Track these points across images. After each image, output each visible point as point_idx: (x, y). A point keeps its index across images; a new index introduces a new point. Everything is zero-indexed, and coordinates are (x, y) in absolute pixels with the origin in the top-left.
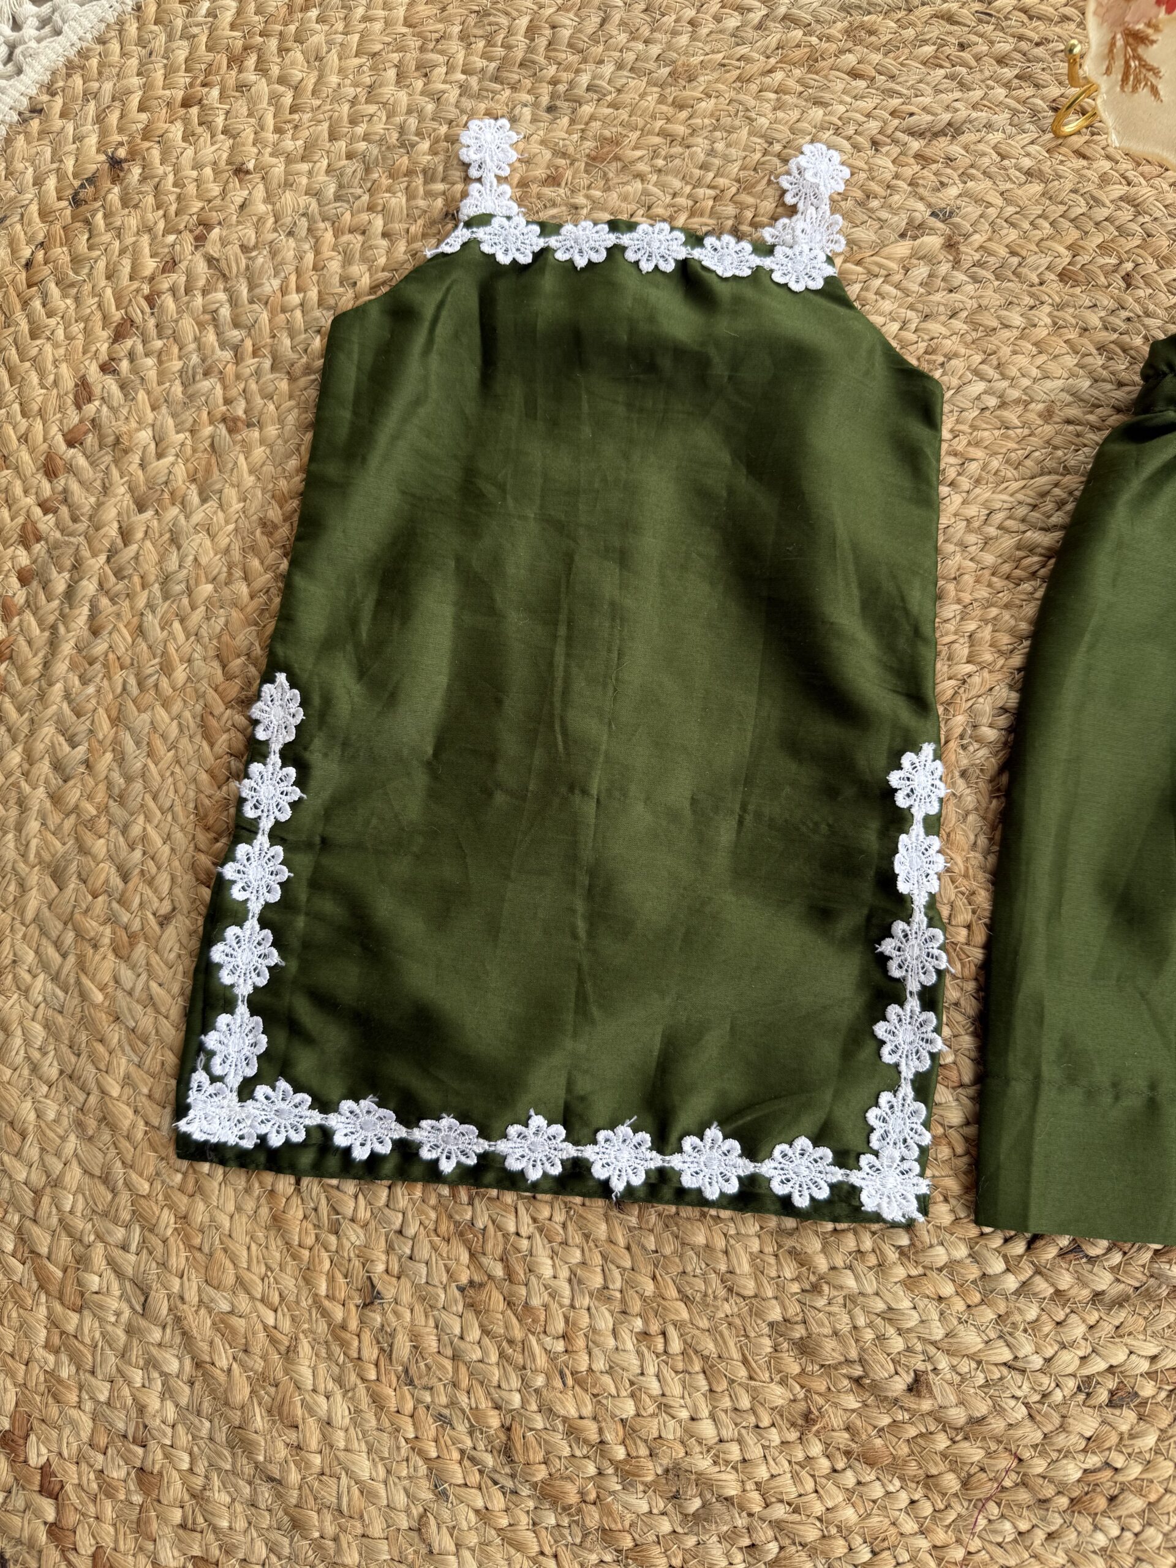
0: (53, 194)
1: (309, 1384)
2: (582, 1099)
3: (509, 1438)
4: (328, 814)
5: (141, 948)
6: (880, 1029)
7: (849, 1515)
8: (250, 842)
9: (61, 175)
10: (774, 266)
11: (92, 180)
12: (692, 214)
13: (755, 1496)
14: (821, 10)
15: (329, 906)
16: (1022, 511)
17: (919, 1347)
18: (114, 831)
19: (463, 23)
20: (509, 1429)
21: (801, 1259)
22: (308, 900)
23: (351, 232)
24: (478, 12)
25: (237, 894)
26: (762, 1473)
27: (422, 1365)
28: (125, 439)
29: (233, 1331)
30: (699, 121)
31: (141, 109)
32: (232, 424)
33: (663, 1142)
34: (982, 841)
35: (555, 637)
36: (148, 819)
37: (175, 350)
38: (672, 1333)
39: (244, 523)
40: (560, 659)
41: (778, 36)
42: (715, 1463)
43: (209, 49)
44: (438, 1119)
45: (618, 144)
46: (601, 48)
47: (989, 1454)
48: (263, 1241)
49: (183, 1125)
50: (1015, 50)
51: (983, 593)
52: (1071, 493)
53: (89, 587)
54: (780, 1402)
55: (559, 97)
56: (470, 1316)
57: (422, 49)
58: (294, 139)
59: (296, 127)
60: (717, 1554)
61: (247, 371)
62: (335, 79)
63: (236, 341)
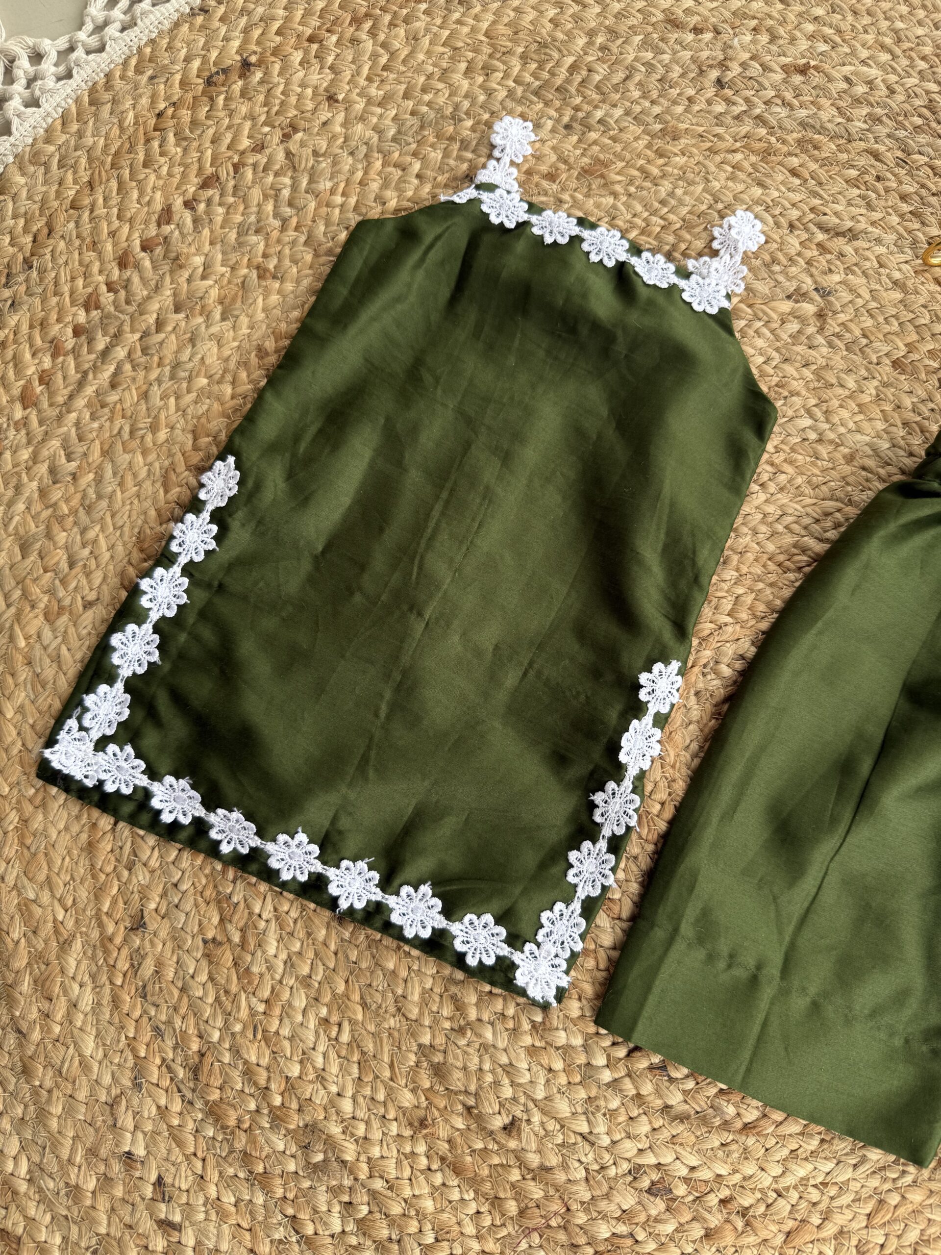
0: (195, 72)
1: (71, 972)
2: (340, 833)
3: (201, 1062)
4: (230, 567)
5: (65, 618)
6: (573, 856)
7: (428, 1205)
8: (167, 568)
9: (205, 60)
10: (686, 288)
11: (225, 71)
12: (643, 232)
13: (364, 1167)
14: (785, 120)
15: (207, 634)
16: (807, 521)
17: (522, 1100)
18: (76, 529)
19: (527, 47)
20: (203, 1055)
21: (459, 1006)
22: (194, 624)
23: (395, 166)
24: (540, 43)
25: (144, 602)
26: (376, 1152)
27: (157, 986)
28: (183, 260)
29: (31, 914)
30: (670, 169)
31: (278, 33)
32: (262, 273)
33: (387, 884)
34: (694, 746)
35: (437, 497)
36: (102, 530)
37: (242, 208)
38: (346, 1027)
39: (246, 345)
40: (436, 513)
41: (748, 128)
42: (344, 1132)
43: (340, 7)
44: (231, 811)
45: (606, 166)
46: (618, 96)
47: (546, 1197)
48: (75, 857)
49: (47, 753)
50: (916, 193)
51: (758, 570)
52: (847, 520)
53: (120, 353)
54: (407, 1104)
55: (576, 120)
56: (204, 963)
57: (491, 56)
58: (378, 88)
59: (382, 81)
60: (322, 1199)
61: (287, 239)
62: (422, 57)
63: (287, 215)
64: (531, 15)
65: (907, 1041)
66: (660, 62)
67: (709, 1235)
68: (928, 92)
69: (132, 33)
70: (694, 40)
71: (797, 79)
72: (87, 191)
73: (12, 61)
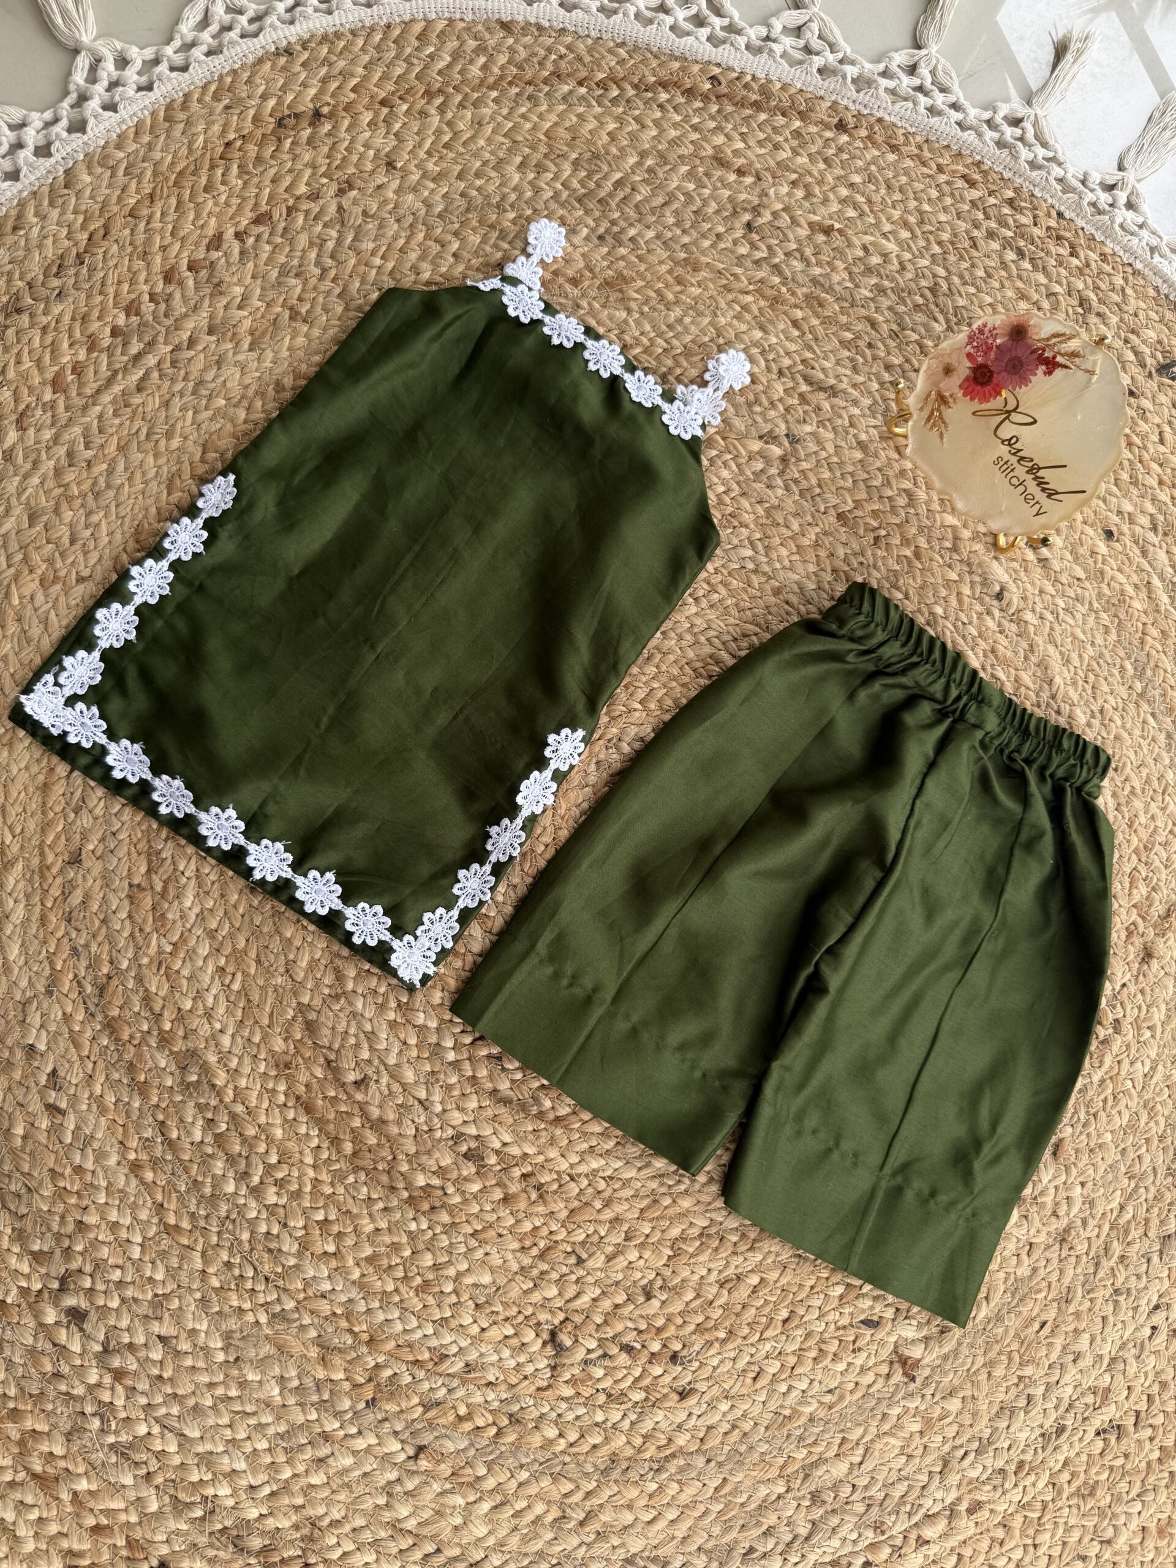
0: (269, 110)
1: (9, 889)
2: (266, 816)
3: (108, 983)
4: (212, 571)
5: (58, 587)
6: (462, 873)
7: (279, 1133)
8: (157, 560)
9: (280, 103)
10: (667, 411)
11: (297, 116)
12: (644, 352)
13: (230, 1093)
14: (799, 274)
15: (181, 625)
16: (726, 638)
17: (376, 1062)
18: (82, 511)
19: (581, 155)
20: (110, 978)
21: (340, 977)
22: (171, 615)
23: (435, 241)
24: (593, 153)
25: (132, 586)
26: (243, 1083)
27: (82, 914)
28: (224, 288)
31: (353, 90)
32: (294, 315)
33: (299, 866)
34: (585, 805)
35: (410, 549)
36: (106, 516)
37: (287, 249)
38: (239, 977)
39: (266, 377)
40: (405, 563)
41: (764, 274)
42: (219, 1062)
43: (417, 78)
44: (174, 778)
45: (627, 283)
46: (654, 219)
47: (378, 1145)
48: (30, 793)
49: (23, 698)
51: (675, 670)
52: (759, 642)
53: (151, 361)
54: (277, 1049)
55: (610, 234)
56: (126, 903)
57: (546, 156)
58: (435, 164)
59: (441, 158)
60: (190, 1113)
61: (323, 288)
62: (482, 142)
63: (327, 266)
64: (592, 124)
65: (704, 1075)
66: (699, 195)
67: (506, 1199)
68: (935, 276)
69: (216, 61)
70: (735, 181)
71: (821, 238)
72: (147, 203)
73: (99, 61)
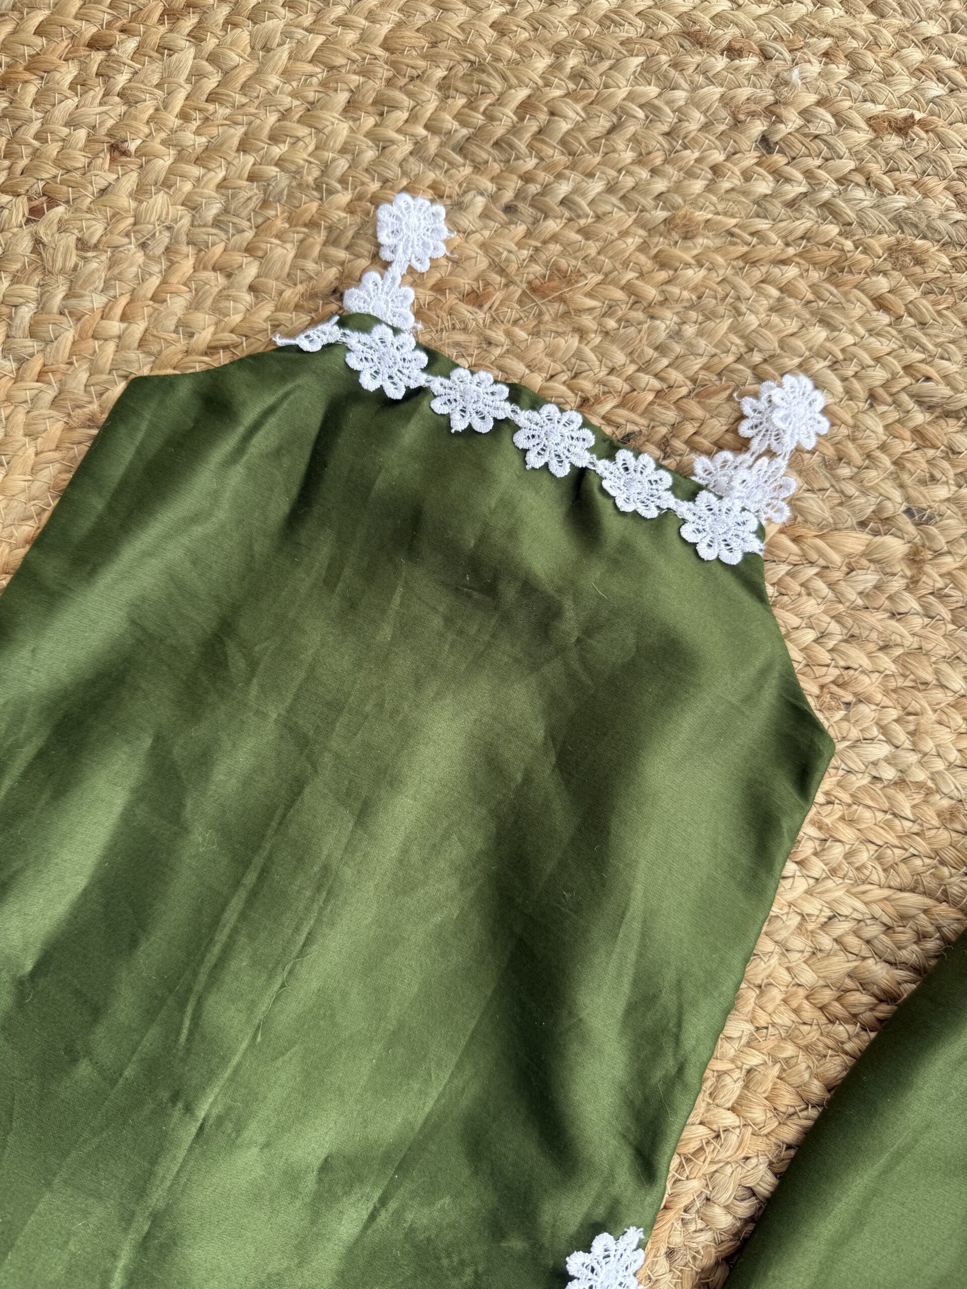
10: (689, 516)
12: (622, 405)
14: (870, 212)
19: (450, 69)
23: (214, 269)
24: (472, 63)
30: (675, 290)
31: (38, 32)
35: (237, 883)
40: (231, 917)
41: (809, 224)
45: (569, 283)
46: (598, 159)
52: (939, 928)
55: (525, 199)
57: (389, 82)
58: (197, 133)
59: (207, 119)
61: (22, 395)
62: (274, 80)
63: (24, 353)
66: (669, 103)
70: (726, 69)
71: (893, 142)
